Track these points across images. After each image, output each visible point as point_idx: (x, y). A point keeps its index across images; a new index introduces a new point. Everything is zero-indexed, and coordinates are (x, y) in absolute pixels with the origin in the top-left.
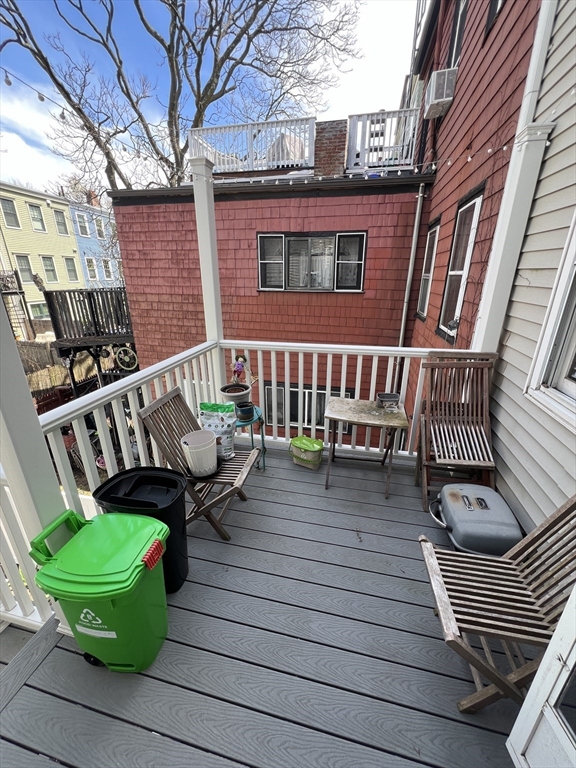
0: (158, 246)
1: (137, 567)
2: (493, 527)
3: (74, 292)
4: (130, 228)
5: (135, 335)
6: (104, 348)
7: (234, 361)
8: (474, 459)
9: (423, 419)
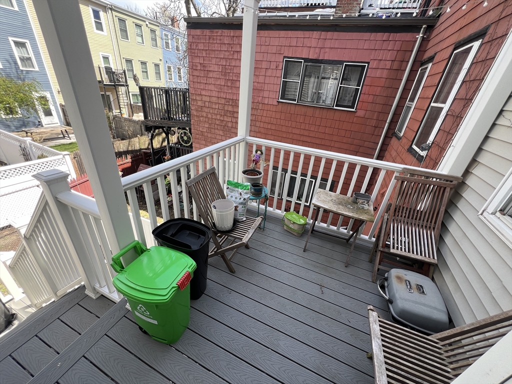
0: (214, 61)
1: (173, 287)
2: (425, 308)
3: (157, 88)
4: (197, 46)
5: (192, 123)
6: (172, 129)
7: (254, 152)
8: (421, 255)
9: (386, 217)
